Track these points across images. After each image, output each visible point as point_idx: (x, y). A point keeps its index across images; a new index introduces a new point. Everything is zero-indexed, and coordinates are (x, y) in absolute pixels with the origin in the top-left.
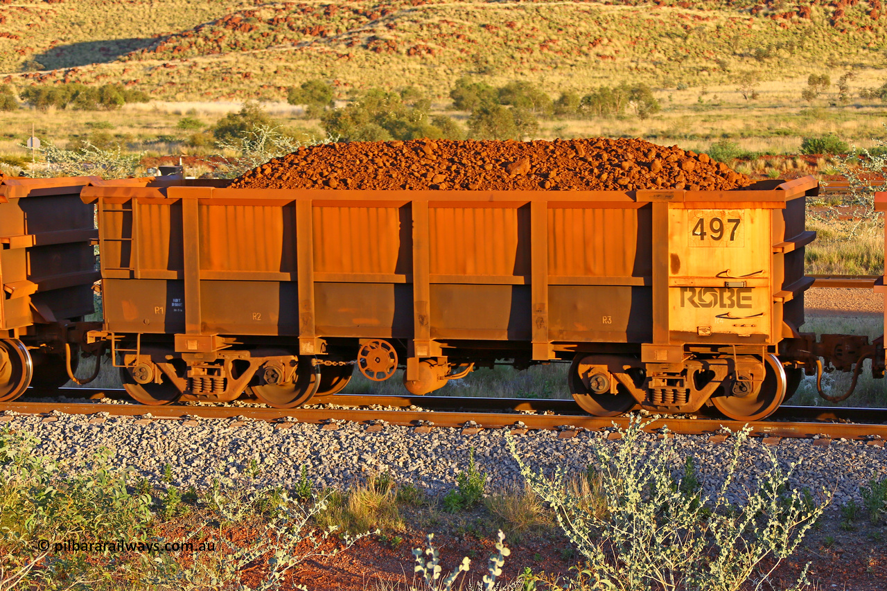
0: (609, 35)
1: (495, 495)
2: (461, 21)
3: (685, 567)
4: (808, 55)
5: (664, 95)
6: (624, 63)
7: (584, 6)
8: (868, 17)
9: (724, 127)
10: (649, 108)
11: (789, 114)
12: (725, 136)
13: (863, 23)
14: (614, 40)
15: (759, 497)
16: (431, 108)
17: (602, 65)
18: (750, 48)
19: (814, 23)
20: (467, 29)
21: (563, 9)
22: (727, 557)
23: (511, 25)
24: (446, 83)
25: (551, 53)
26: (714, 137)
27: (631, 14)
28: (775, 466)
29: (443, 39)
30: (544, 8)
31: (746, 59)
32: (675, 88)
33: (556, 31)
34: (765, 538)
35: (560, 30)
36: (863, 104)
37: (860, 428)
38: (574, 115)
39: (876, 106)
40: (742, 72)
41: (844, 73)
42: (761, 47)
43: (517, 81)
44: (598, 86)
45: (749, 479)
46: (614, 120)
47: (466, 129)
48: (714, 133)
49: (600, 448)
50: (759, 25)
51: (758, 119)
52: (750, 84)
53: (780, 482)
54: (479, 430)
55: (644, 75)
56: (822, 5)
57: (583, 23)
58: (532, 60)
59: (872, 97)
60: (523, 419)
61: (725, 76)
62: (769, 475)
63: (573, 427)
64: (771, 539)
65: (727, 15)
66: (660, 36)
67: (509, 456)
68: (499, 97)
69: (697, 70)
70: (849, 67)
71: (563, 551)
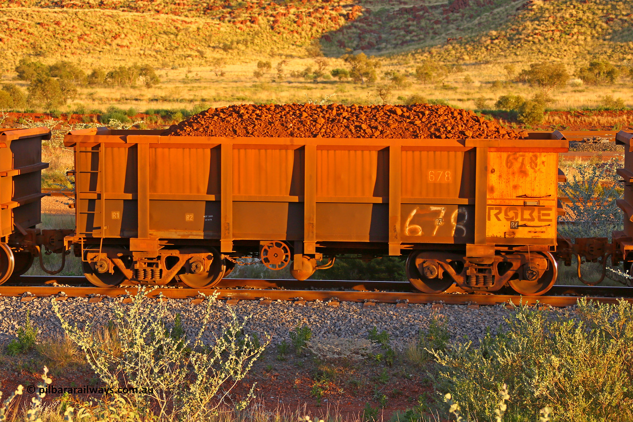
0: (125, 33)
1: (44, 342)
2: (23, 20)
3: (174, 388)
4: (257, 48)
5: (163, 72)
6: (136, 51)
7: (108, 12)
8: (295, 25)
9: (203, 95)
10: (153, 81)
11: (245, 87)
12: (203, 100)
13: (292, 29)
14: (129, 35)
15: (223, 340)
16: (2, 78)
17: (120, 51)
18: (219, 43)
19: (261, 28)
20: (27, 25)
21: (93, 13)
22: (202, 380)
23: (58, 23)
24: (12, 62)
25: (86, 43)
26: (196, 100)
27: (140, 18)
28: (234, 319)
29: (10, 32)
30: (81, 13)
31: (217, 50)
32: (170, 68)
33: (89, 28)
34: (226, 368)
35: (92, 27)
36: (292, 81)
37: (289, 292)
38: (102, 85)
39: (301, 83)
40: (214, 58)
41: (280, 61)
42: (227, 42)
43: (62, 61)
44: (118, 65)
45: (217, 328)
46: (129, 88)
47: (27, 93)
48: (196, 98)
49: (117, 308)
50: (225, 27)
51: (225, 89)
52: (219, 66)
53: (237, 330)
54: (33, 298)
55: (149, 59)
56: (265, 16)
57: (107, 24)
58: (72, 47)
59: (298, 76)
60: (63, 289)
61: (203, 61)
62: (230, 325)
63: (99, 295)
64: (230, 368)
65: (204, 21)
66: (160, 33)
67: (54, 315)
68: (50, 72)
69: (185, 56)
70: (283, 57)
71: (90, 379)
